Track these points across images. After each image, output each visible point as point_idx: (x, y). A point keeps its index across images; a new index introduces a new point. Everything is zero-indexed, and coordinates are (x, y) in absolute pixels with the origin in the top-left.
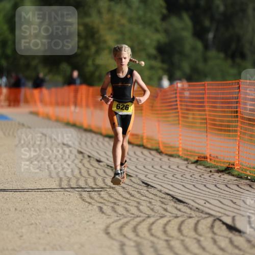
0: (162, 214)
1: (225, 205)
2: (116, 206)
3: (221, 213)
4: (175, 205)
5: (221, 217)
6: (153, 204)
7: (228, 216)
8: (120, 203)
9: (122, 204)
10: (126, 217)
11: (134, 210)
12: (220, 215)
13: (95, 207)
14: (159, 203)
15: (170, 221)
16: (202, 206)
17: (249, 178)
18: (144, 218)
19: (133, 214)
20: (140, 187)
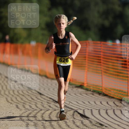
0: (48, 109)
1: (79, 104)
2: (24, 105)
3: (77, 108)
4: (55, 104)
5: (77, 110)
6: (44, 103)
7: (81, 109)
8: (27, 103)
9: (28, 104)
10: (29, 110)
11: (34, 107)
12: (77, 109)
13: (14, 105)
14: (46, 103)
15: (52, 112)
16: (68, 104)
17: (92, 90)
18: (39, 111)
19: (33, 109)
20: (37, 95)
